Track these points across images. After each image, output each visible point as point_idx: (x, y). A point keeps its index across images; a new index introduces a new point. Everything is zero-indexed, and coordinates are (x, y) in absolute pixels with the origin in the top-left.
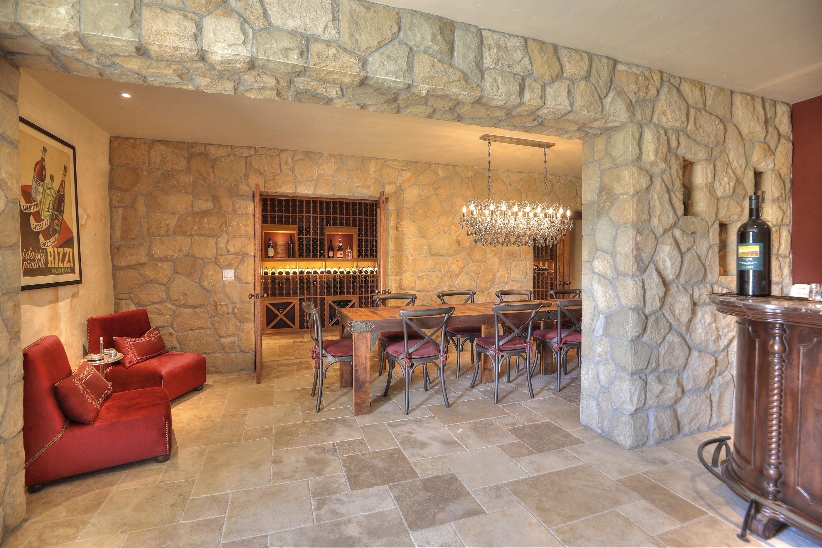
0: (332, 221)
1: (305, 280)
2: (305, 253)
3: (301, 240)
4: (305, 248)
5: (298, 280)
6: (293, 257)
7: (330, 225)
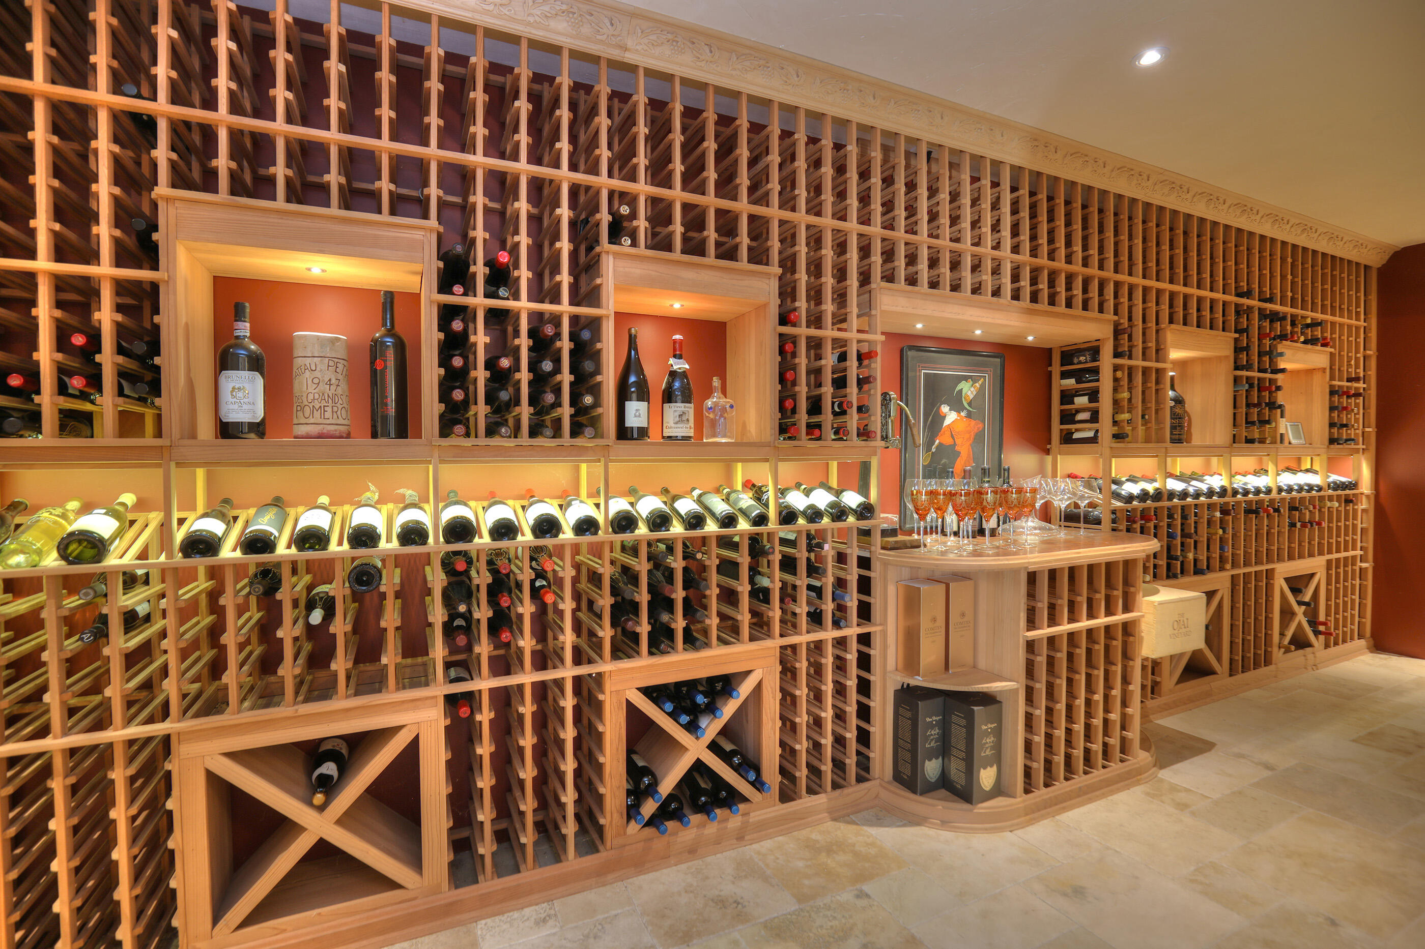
0: (642, 224)
1: (481, 578)
2: (481, 410)
3: (457, 325)
4: (481, 375)
5: (437, 579)
6: (402, 433)
7: (634, 244)
